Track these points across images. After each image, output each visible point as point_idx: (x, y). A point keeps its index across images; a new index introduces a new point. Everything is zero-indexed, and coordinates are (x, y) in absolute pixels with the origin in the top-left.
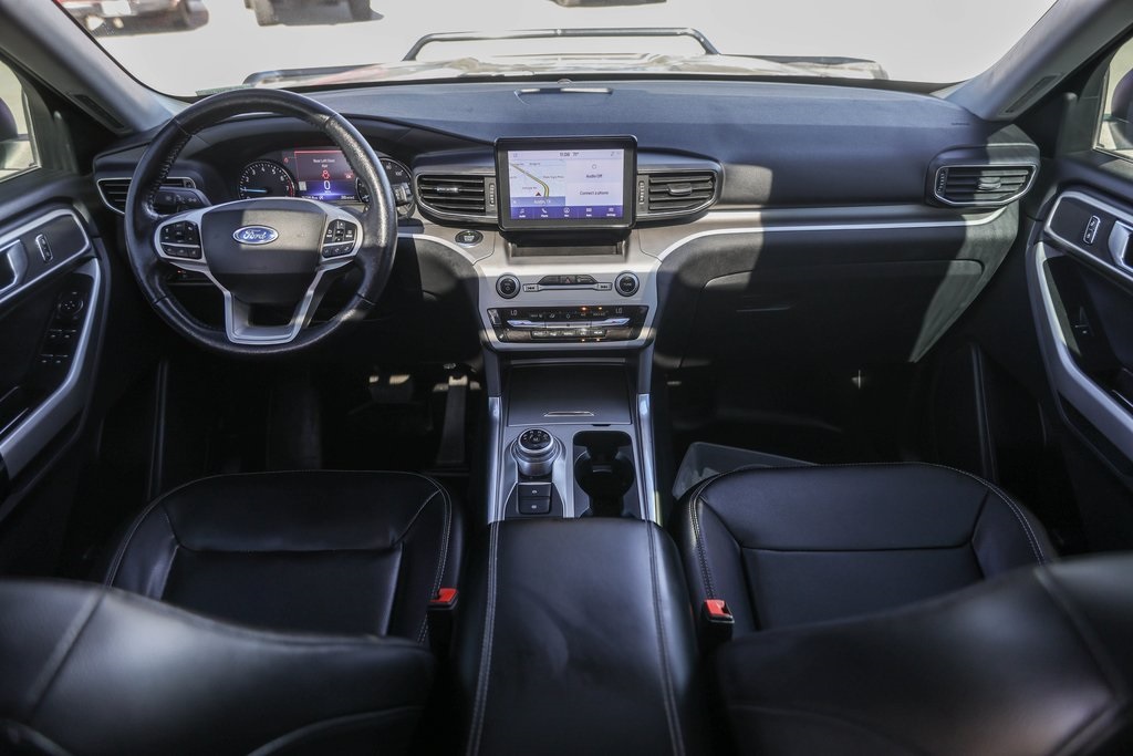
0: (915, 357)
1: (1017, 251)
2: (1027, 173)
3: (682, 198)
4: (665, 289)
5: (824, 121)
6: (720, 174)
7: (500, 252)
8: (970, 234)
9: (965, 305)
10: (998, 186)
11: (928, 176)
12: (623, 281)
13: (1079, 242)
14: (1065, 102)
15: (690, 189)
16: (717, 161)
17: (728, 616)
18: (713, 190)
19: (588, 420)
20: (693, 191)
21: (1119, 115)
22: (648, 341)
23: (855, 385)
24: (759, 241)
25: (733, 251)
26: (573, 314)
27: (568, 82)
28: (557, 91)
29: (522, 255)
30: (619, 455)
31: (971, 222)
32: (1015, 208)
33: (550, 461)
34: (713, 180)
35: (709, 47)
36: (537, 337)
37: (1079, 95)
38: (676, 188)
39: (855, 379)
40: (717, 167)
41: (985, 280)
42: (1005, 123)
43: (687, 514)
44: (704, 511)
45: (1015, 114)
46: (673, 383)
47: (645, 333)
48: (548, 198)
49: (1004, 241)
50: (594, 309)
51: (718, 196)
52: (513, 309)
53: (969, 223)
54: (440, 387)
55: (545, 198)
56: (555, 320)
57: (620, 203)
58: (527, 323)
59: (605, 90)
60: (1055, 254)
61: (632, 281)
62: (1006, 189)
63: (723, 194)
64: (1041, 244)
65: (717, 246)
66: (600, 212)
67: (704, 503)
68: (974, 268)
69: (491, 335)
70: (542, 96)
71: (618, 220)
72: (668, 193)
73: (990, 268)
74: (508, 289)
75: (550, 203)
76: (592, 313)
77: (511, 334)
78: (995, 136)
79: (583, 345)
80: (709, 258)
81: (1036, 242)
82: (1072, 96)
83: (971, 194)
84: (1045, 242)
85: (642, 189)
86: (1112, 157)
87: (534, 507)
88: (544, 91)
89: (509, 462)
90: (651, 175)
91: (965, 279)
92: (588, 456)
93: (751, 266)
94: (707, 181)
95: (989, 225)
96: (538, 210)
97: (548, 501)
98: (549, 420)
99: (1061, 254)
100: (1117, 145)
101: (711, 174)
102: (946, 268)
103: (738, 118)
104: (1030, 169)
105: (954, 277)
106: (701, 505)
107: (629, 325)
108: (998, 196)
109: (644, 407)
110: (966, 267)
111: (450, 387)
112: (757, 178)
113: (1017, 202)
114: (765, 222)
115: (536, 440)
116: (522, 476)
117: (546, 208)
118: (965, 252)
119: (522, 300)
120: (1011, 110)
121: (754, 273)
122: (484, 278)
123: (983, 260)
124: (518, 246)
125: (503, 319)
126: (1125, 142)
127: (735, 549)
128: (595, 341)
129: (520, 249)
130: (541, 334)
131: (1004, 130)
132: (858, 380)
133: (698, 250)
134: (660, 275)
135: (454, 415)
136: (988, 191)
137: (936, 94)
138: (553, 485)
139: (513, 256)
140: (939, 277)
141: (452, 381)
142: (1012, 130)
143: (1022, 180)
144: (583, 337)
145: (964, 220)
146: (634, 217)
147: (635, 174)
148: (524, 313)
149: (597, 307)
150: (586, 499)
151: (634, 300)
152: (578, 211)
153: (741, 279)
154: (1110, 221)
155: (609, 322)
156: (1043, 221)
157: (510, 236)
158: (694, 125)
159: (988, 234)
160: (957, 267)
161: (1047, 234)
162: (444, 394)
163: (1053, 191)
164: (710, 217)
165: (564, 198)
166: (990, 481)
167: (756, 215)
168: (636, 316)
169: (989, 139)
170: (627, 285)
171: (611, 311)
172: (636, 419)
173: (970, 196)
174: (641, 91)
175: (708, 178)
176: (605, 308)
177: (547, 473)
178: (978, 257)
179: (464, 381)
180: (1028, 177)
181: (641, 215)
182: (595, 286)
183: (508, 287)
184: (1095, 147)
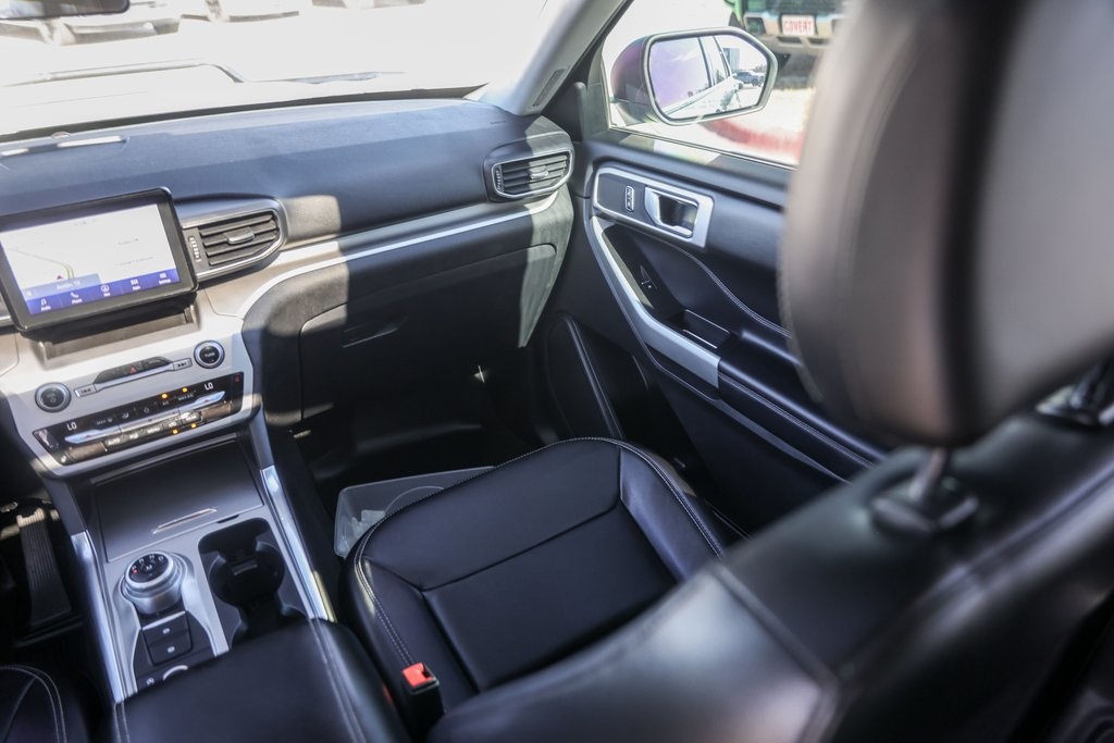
0: (523, 342)
1: (577, 227)
2: (565, 158)
3: (244, 246)
4: (257, 350)
5: (372, 137)
6: (281, 212)
7: (28, 357)
8: (537, 222)
9: (550, 285)
10: (546, 174)
11: (485, 176)
12: (203, 353)
13: (623, 210)
14: (577, 92)
15: (251, 234)
16: (272, 198)
17: (430, 679)
18: (277, 229)
19: (211, 518)
20: (256, 235)
21: (621, 96)
22: (255, 410)
23: (479, 381)
24: (343, 272)
25: (320, 289)
26: (154, 405)
27: (66, 135)
28: (53, 148)
29: (63, 353)
30: (259, 546)
31: (534, 209)
32: (565, 189)
33: (176, 584)
34: (274, 218)
35: (236, 76)
36: (112, 446)
37: (586, 84)
38: (235, 236)
39: (477, 375)
40: (275, 204)
41: (559, 260)
42: (534, 116)
43: (356, 581)
44: (372, 570)
45: (541, 107)
46: (302, 434)
47: (249, 402)
48: (74, 279)
49: (566, 222)
50: (179, 392)
51: (286, 234)
52: (69, 422)
53: (531, 212)
54: (9, 532)
55: (70, 280)
56: (133, 418)
57: (172, 266)
58: (94, 434)
59: (117, 139)
60: (608, 225)
61: (214, 350)
62: (554, 175)
63: (291, 231)
64: (595, 219)
65: (299, 287)
66: (150, 282)
67: (371, 562)
68: (548, 250)
69: (48, 463)
70: (33, 157)
71: (174, 284)
72: (227, 243)
73: (562, 247)
74: (53, 400)
75: (78, 285)
76: (176, 399)
77: (76, 453)
78: (530, 128)
79: (177, 437)
80: (295, 301)
81: (590, 217)
82: (580, 85)
83: (527, 185)
84: (597, 215)
85: (194, 245)
86: (626, 134)
87: (171, 649)
88: (33, 151)
89: (122, 607)
90: (200, 227)
91: (545, 263)
92: (223, 561)
93: (344, 299)
94: (268, 221)
95: (548, 209)
96: (66, 296)
97: (188, 635)
98: (159, 536)
99: (613, 224)
100: (626, 122)
101: (270, 213)
102: (525, 256)
103: (283, 148)
104: (566, 154)
105: (534, 263)
106: (367, 565)
107: (227, 398)
108: (549, 183)
109: (272, 481)
110: (542, 251)
111: (21, 528)
112: (321, 208)
113: (565, 186)
114: (344, 250)
115: (149, 568)
116: (145, 618)
117: (75, 292)
118: (536, 238)
119: (79, 408)
120: (536, 104)
121: (350, 304)
122: (15, 396)
123: (554, 242)
124: (54, 343)
125: (58, 438)
126: (630, 119)
127: (416, 597)
128: (190, 428)
129: (58, 347)
130: (117, 441)
131: (536, 122)
132: (480, 375)
133: (280, 297)
134: (246, 336)
135: (37, 562)
136: (539, 180)
137: (469, 96)
138: (188, 614)
139: (49, 358)
140: (522, 266)
141: (22, 521)
142: (542, 121)
143: (563, 165)
144: (174, 428)
145: (527, 210)
146: (194, 278)
147: (180, 230)
148: (87, 423)
149: (181, 390)
150: (235, 611)
151: (224, 370)
152: (121, 288)
153: (338, 314)
154: (641, 188)
155: (200, 402)
156: (589, 197)
157: (36, 334)
158: (236, 163)
159: (550, 218)
160: (535, 254)
161: (597, 209)
162: (16, 539)
163: (590, 170)
164: (283, 259)
165: (96, 276)
166: (619, 439)
167: (334, 246)
168: (231, 387)
169: (527, 132)
170: (210, 356)
171: (198, 390)
172: (267, 498)
173: (525, 187)
174: (161, 135)
175: (268, 218)
176: (190, 389)
177: (177, 599)
178: (548, 241)
179: (39, 515)
180: (568, 161)
181: (201, 274)
182: (170, 367)
183: (52, 400)
184: (610, 126)
